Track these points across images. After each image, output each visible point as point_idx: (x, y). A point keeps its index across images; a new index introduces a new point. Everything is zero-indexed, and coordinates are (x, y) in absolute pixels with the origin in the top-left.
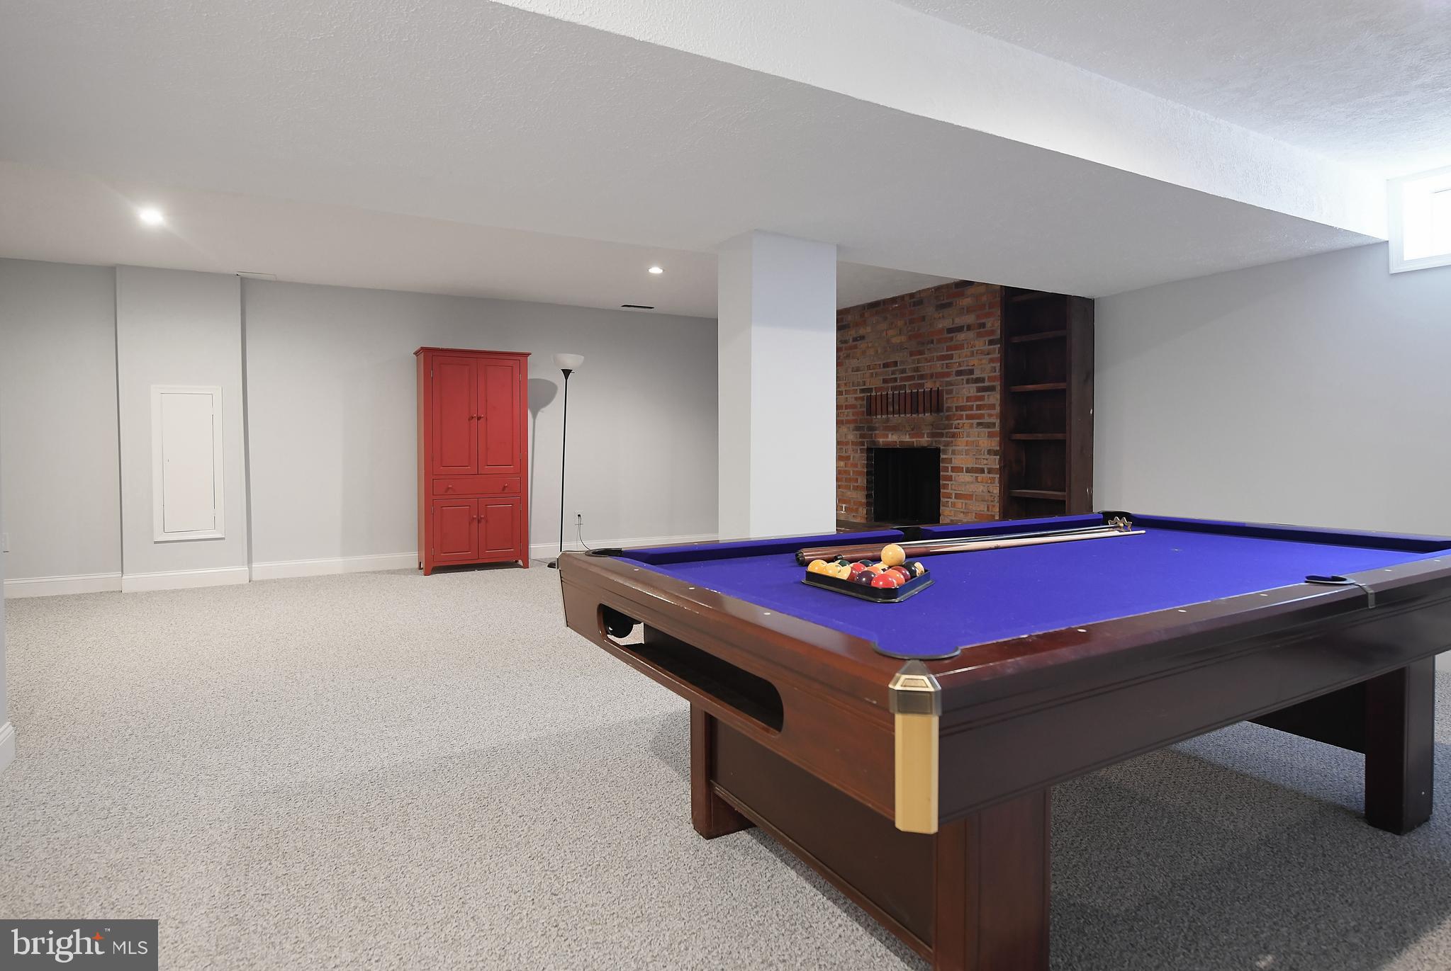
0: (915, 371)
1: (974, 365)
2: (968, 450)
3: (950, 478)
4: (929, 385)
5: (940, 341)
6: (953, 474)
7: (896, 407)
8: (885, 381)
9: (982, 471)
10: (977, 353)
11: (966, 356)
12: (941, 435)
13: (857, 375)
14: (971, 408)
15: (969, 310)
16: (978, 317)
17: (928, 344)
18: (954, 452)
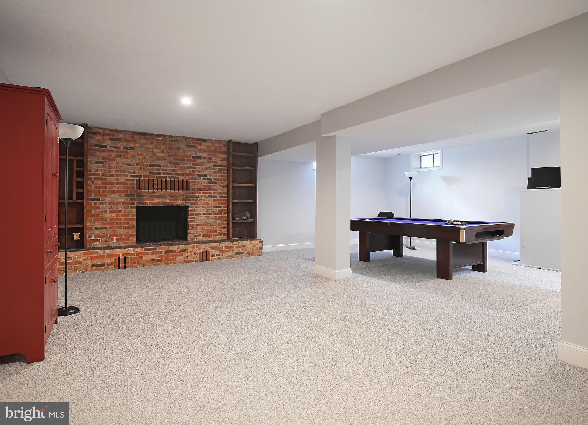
0: (173, 171)
1: (206, 173)
2: (204, 206)
3: (194, 218)
4: (181, 178)
5: (188, 160)
6: (196, 216)
7: (160, 186)
8: (150, 173)
9: (211, 214)
10: (208, 168)
11: (202, 169)
12: (190, 200)
13: (128, 167)
14: (205, 190)
15: (204, 151)
16: (209, 155)
17: (181, 160)
18: (196, 207)
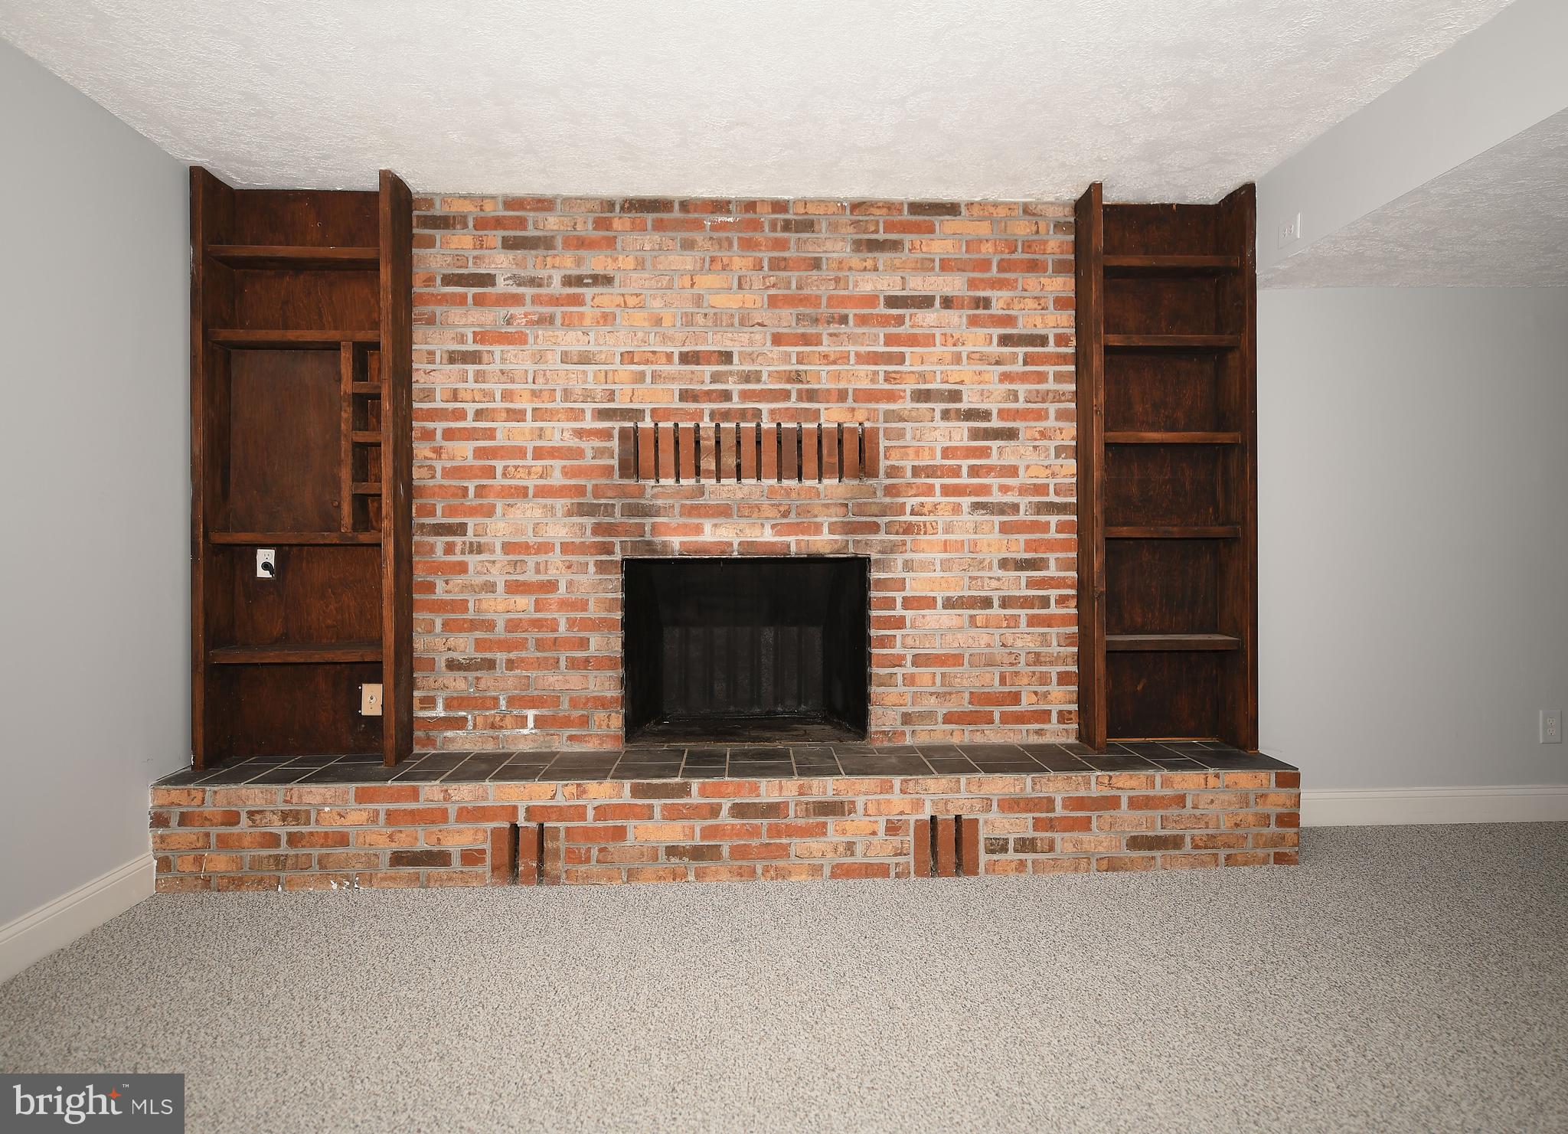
0: (789, 380)
1: (962, 382)
2: (949, 560)
3: (899, 623)
4: (831, 416)
5: (863, 320)
6: (909, 614)
7: (729, 461)
8: (685, 395)
9: (987, 603)
10: (968, 357)
11: (940, 361)
12: (874, 528)
13: (584, 372)
14: (956, 472)
15: (946, 266)
16: (972, 284)
17: (829, 323)
18: (908, 566)
